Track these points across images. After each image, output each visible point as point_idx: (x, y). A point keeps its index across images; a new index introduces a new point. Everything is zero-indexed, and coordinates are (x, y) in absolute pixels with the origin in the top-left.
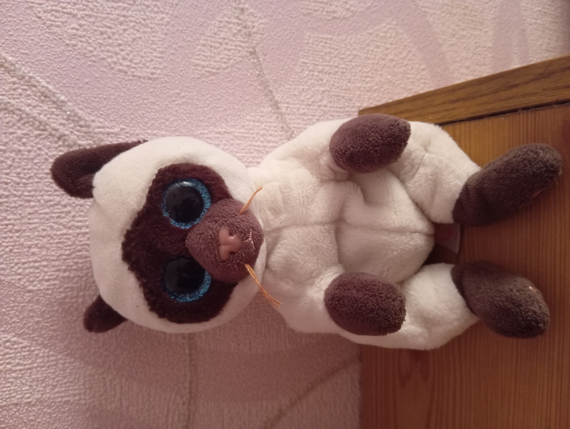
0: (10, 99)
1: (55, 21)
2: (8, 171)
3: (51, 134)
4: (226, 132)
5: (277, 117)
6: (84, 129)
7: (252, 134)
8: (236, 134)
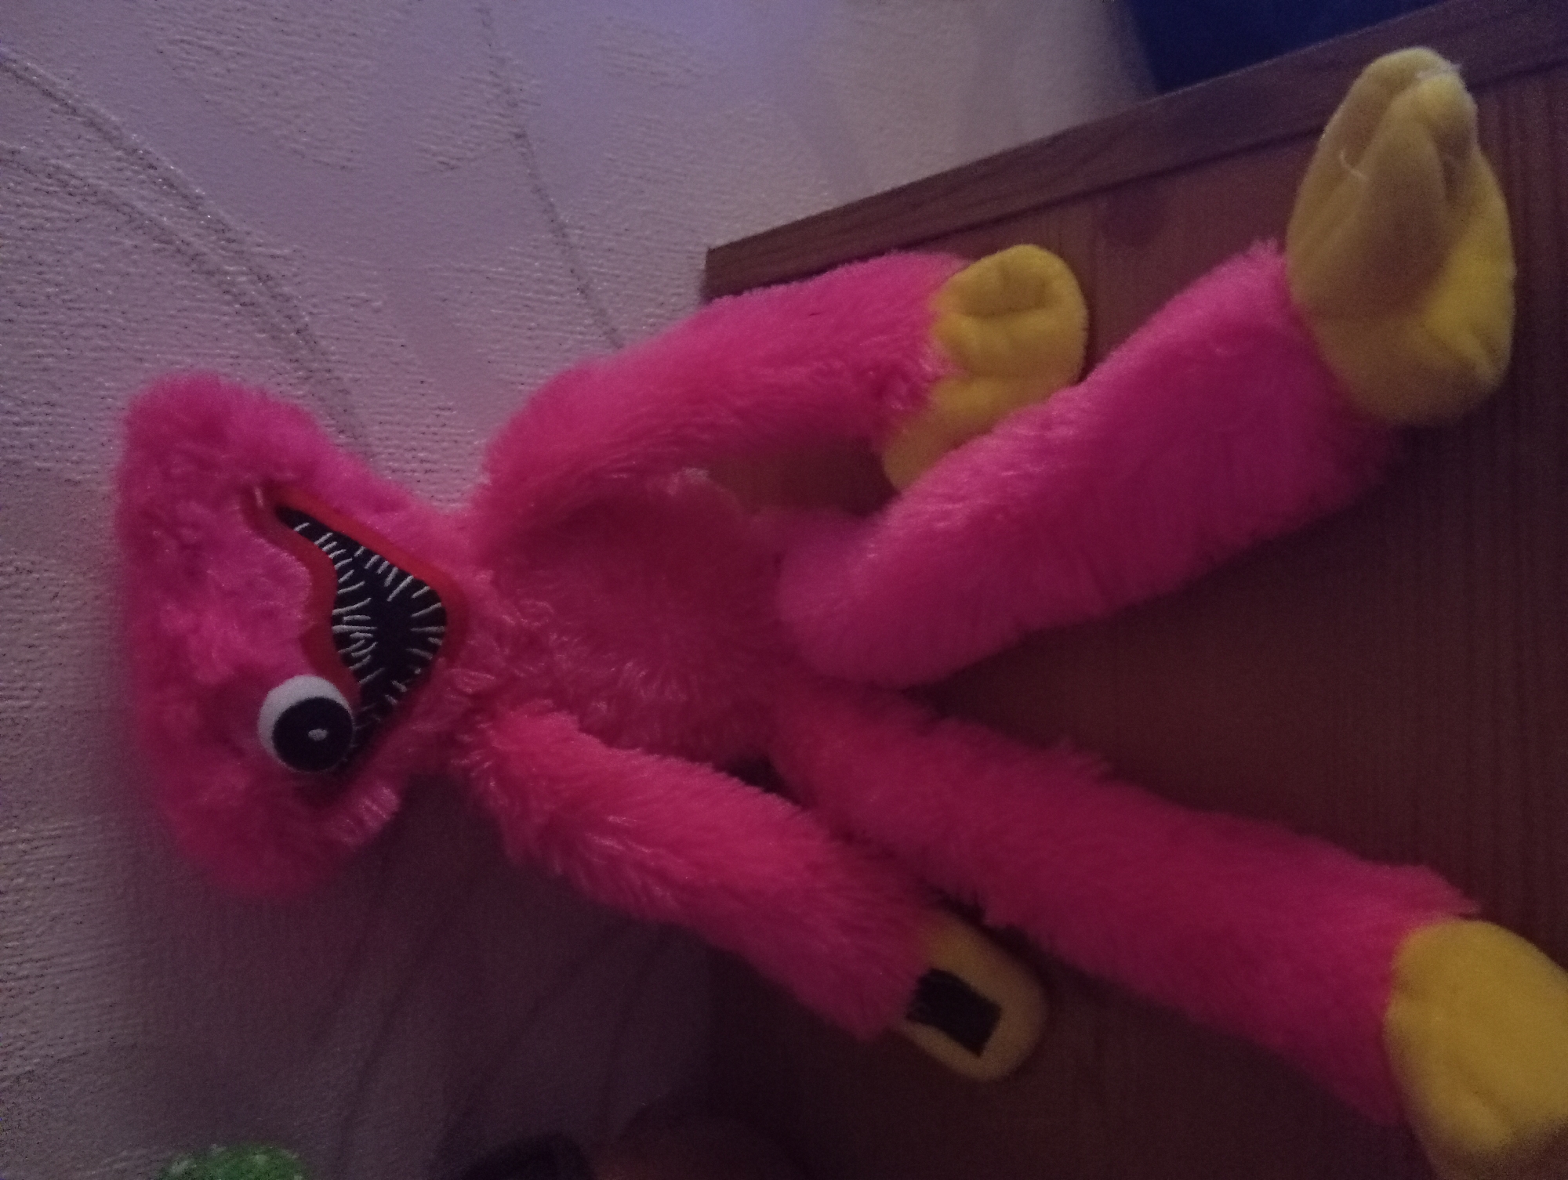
0: (112, 185)
1: (189, 60)
2: (107, 306)
3: (179, 251)
4: (472, 271)
5: (564, 252)
6: (234, 246)
7: (520, 276)
8: (490, 275)
